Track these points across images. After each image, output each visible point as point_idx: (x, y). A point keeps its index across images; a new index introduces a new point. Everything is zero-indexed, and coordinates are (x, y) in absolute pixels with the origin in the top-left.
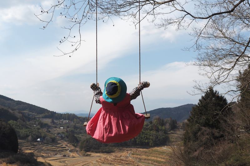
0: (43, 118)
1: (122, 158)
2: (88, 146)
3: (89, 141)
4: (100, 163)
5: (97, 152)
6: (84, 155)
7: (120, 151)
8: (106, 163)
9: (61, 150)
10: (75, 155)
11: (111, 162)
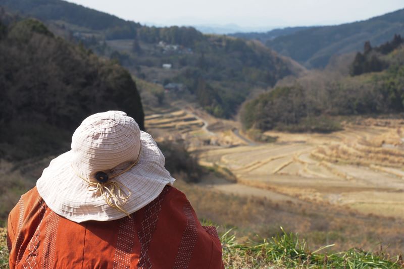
0: (109, 39)
1: (387, 147)
2: (267, 116)
3: (270, 102)
4: (324, 162)
5: (293, 131)
6: (259, 140)
7: (356, 126)
8: (344, 161)
9: (187, 127)
10: (232, 138)
11: (358, 160)
